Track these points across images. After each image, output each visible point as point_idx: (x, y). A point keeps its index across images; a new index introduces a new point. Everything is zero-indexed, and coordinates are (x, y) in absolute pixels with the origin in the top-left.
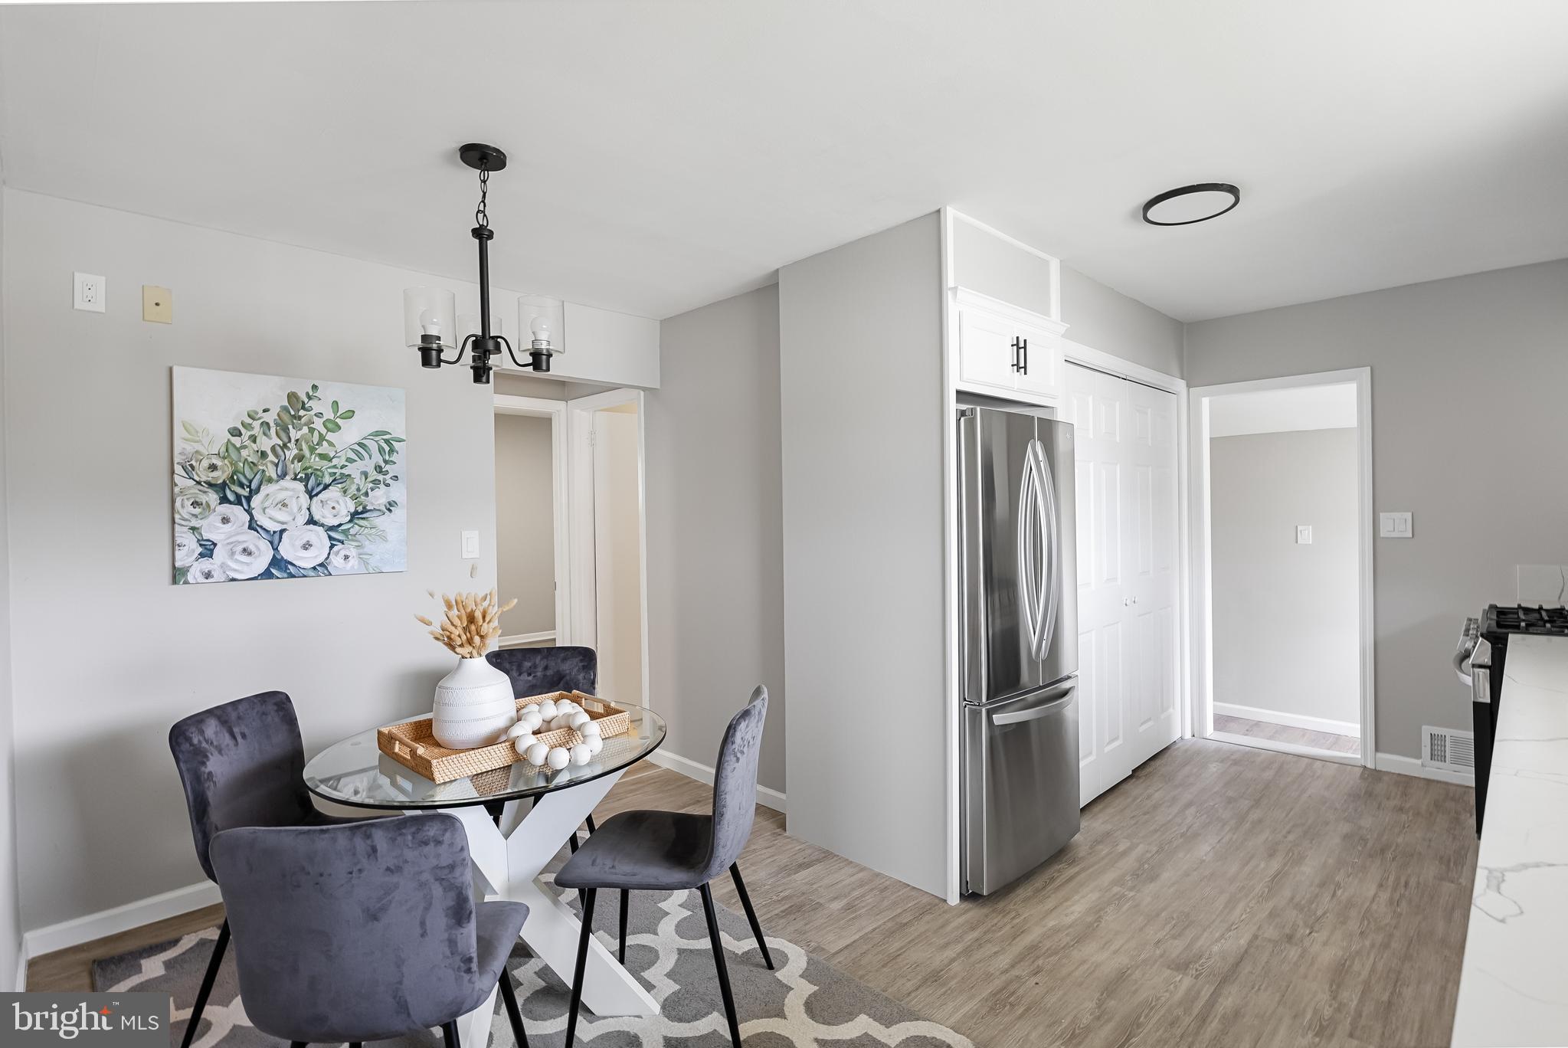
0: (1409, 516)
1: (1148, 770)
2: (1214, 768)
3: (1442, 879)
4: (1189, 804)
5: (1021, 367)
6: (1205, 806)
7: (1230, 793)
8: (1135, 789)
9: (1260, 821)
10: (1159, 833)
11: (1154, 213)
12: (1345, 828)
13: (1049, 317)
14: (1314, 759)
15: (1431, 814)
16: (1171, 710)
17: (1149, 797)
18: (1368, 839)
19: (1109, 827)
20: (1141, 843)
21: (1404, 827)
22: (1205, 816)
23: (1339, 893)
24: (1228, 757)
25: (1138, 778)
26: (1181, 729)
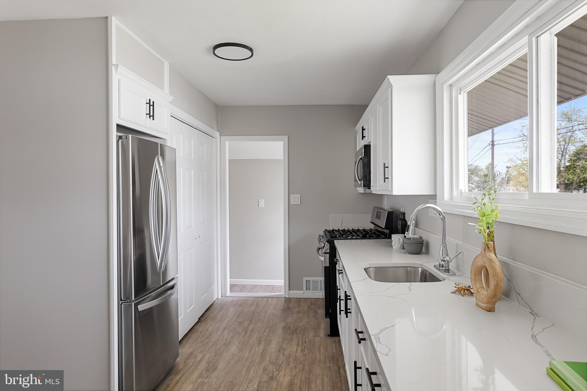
0: (299, 196)
1: (205, 316)
2: (232, 310)
3: (315, 336)
4: (225, 329)
5: (151, 115)
6: (231, 328)
7: (240, 320)
8: (201, 328)
9: (253, 329)
10: (214, 346)
11: (218, 51)
12: (283, 324)
13: (164, 91)
14: (268, 298)
15: (308, 312)
16: (213, 286)
17: (207, 330)
18: (291, 327)
19: (191, 349)
20: (207, 353)
21: (301, 319)
22: (232, 333)
23: (285, 352)
24: (237, 304)
25: (201, 322)
26: (217, 295)
